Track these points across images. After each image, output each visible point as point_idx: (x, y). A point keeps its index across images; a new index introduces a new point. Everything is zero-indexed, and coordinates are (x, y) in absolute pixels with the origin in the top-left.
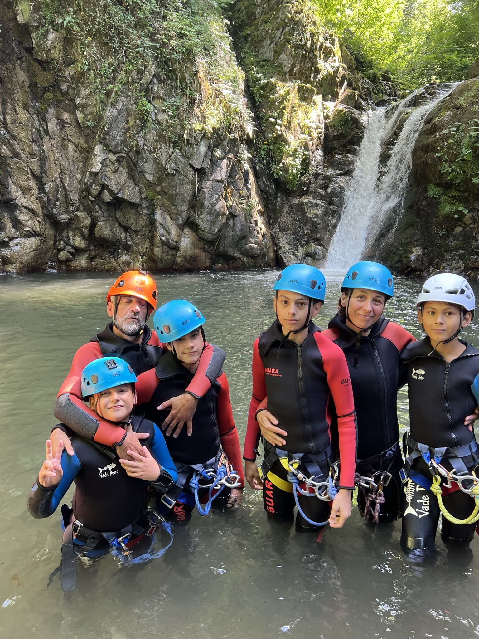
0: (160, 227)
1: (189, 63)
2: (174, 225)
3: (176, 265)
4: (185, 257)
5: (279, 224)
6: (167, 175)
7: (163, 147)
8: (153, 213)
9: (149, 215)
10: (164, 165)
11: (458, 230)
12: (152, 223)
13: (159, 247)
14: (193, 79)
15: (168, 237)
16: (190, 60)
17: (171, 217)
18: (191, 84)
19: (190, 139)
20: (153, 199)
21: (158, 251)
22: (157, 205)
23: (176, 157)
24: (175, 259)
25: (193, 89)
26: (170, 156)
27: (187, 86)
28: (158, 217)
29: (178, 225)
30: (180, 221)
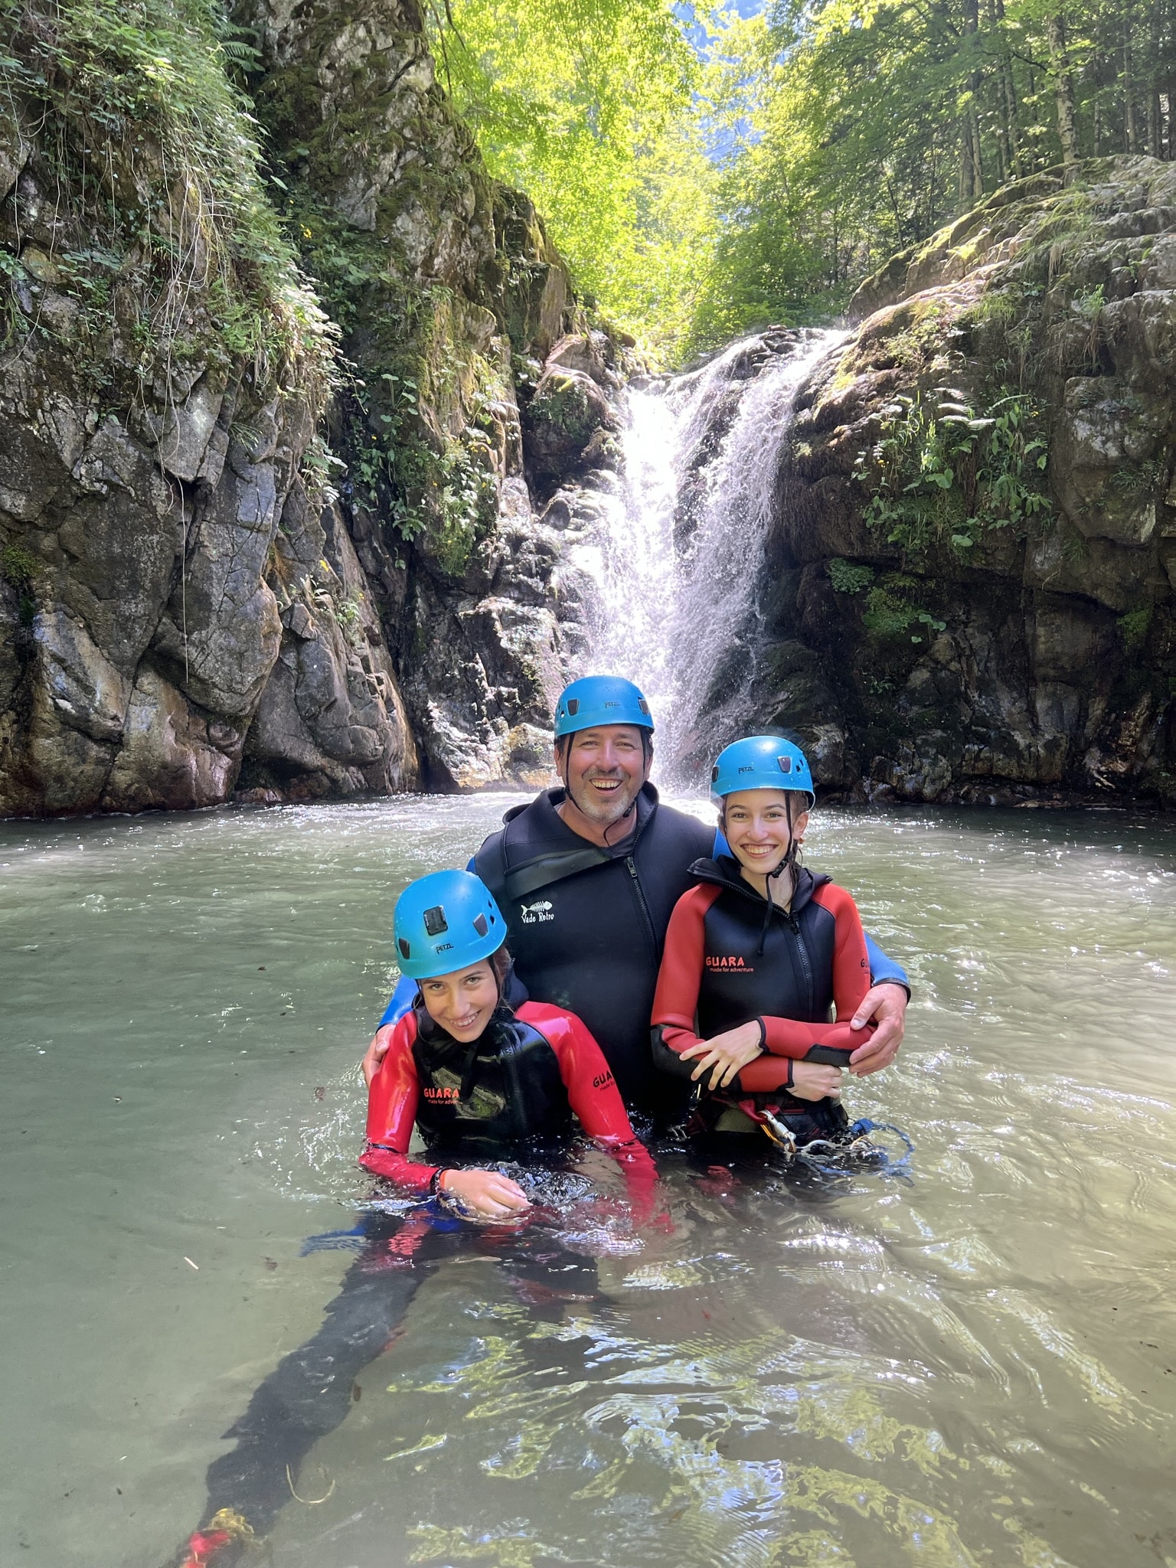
0: (53, 668)
1: (148, 145)
2: (103, 663)
3: (114, 794)
4: (143, 769)
5: (425, 672)
6: (78, 498)
7: (64, 406)
8: (28, 619)
9: (16, 627)
10: (68, 463)
11: (919, 677)
12: (27, 654)
13: (49, 736)
14: (164, 198)
15: (84, 702)
16: (151, 138)
17: (92, 638)
18: (155, 212)
19: (158, 383)
20: (28, 578)
21: (47, 749)
22: (45, 596)
23: (109, 441)
24: (108, 773)
25: (162, 230)
26: (88, 436)
27: (141, 219)
28: (47, 633)
29: (119, 662)
30: (128, 649)
